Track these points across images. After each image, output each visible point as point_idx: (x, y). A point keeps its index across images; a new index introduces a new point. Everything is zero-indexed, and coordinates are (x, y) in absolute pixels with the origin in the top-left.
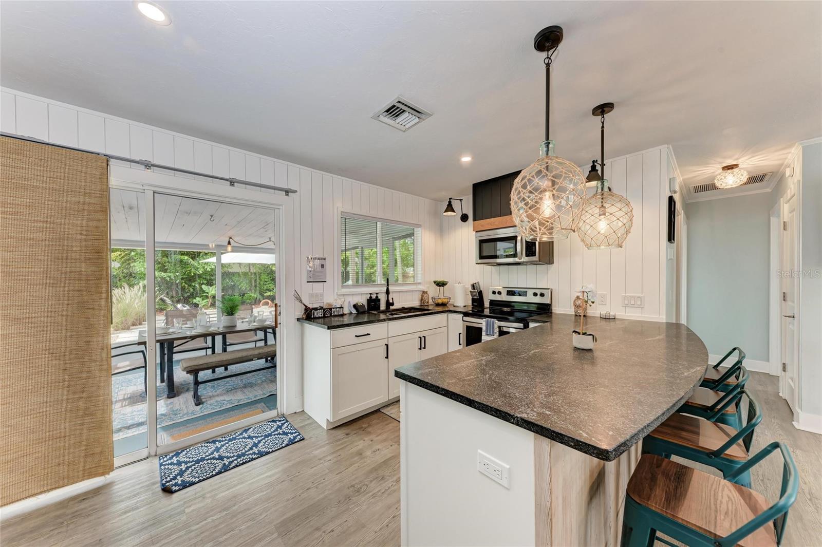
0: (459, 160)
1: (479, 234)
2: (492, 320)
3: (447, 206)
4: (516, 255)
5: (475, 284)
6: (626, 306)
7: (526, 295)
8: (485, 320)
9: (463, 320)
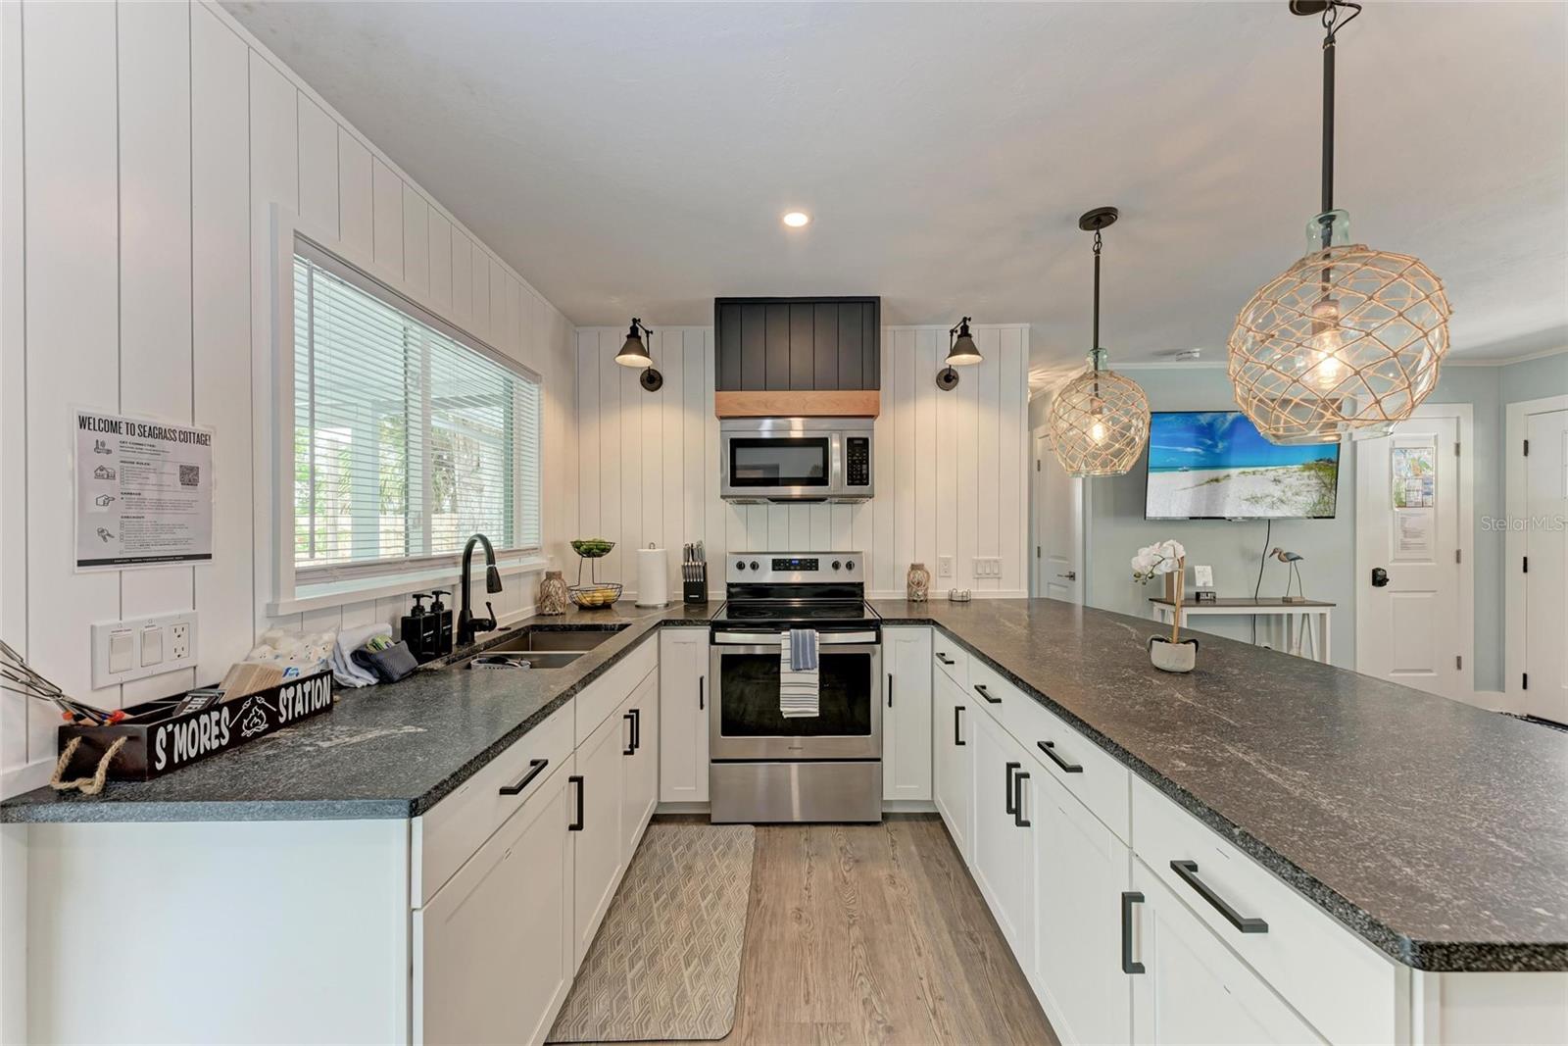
0: (779, 221)
1: (731, 424)
2: (807, 631)
3: (626, 339)
4: (823, 481)
5: (695, 546)
6: (979, 577)
7: (817, 569)
8: (788, 633)
9: (712, 641)
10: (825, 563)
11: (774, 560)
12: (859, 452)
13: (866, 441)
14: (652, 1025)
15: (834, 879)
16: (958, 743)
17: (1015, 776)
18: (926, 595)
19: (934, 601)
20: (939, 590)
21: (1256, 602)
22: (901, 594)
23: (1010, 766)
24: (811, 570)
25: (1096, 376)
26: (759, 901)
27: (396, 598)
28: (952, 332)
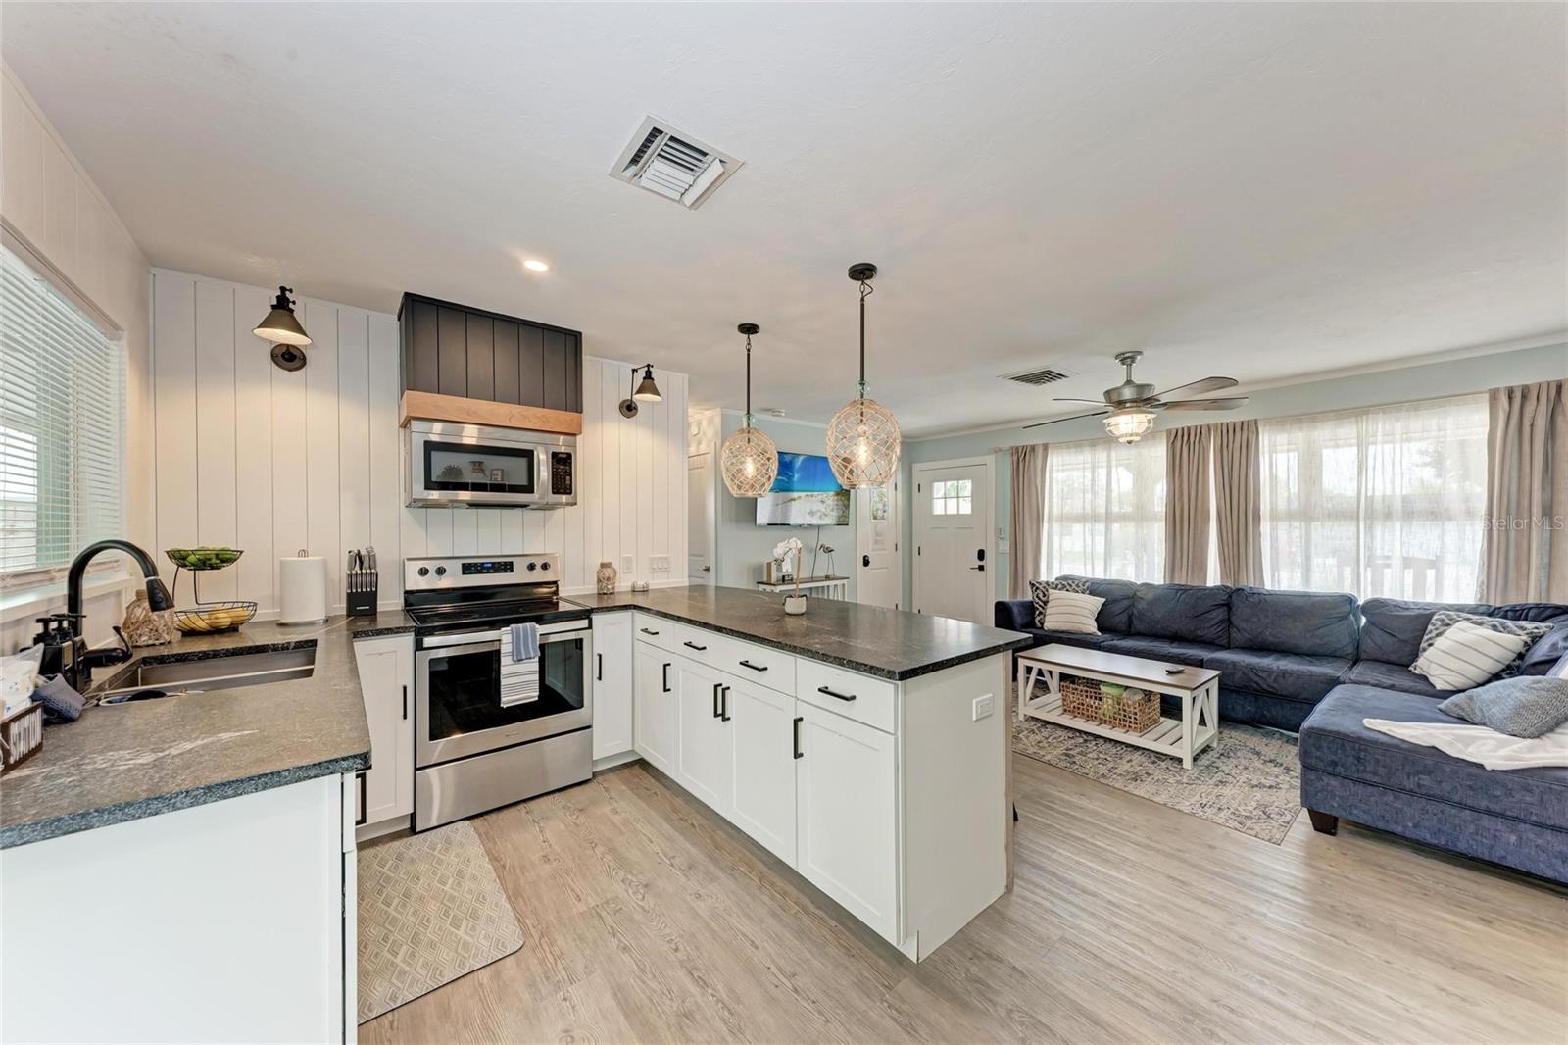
2: (528, 624)
3: (270, 310)
4: (529, 489)
5: (363, 552)
6: (654, 571)
7: (512, 571)
8: (508, 629)
9: (419, 646)
10: (520, 566)
11: (463, 565)
12: (563, 464)
13: (569, 456)
14: (445, 972)
15: (567, 827)
16: (666, 690)
17: (720, 692)
18: (613, 588)
19: (620, 593)
20: (623, 584)
21: (812, 580)
22: (592, 588)
23: (716, 687)
24: (505, 572)
25: (749, 432)
26: (504, 866)
27: (17, 622)
28: (634, 370)
